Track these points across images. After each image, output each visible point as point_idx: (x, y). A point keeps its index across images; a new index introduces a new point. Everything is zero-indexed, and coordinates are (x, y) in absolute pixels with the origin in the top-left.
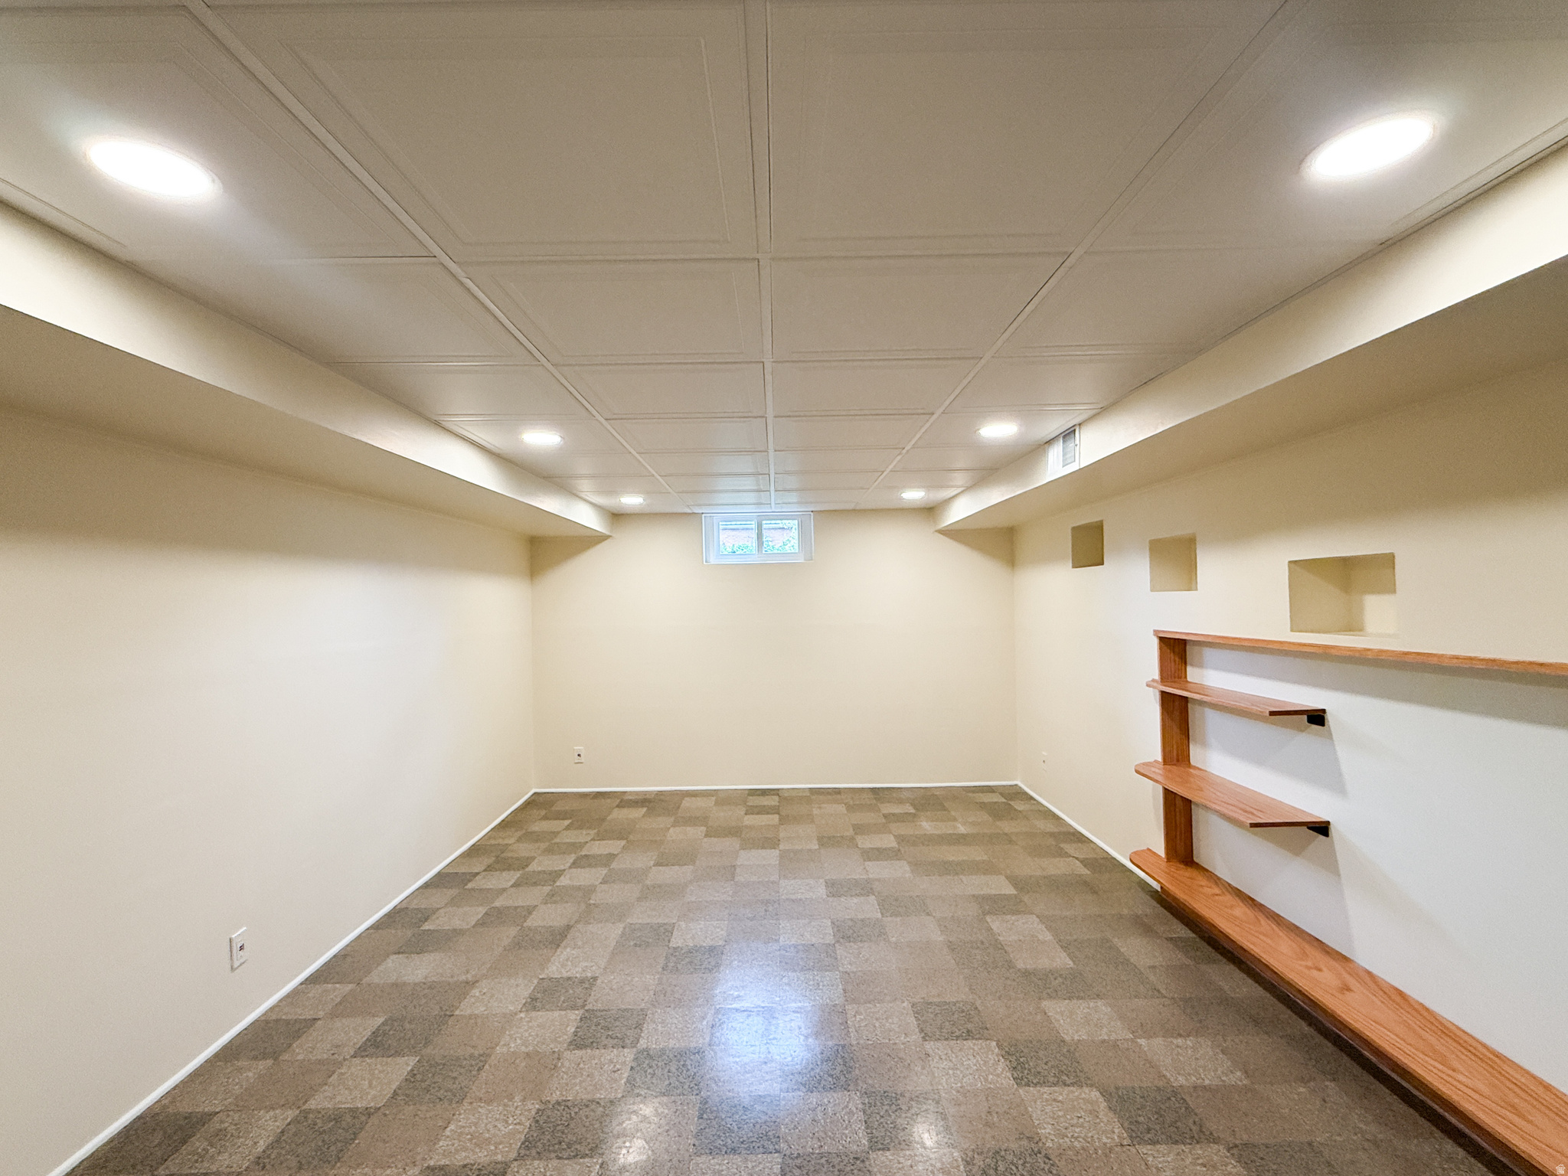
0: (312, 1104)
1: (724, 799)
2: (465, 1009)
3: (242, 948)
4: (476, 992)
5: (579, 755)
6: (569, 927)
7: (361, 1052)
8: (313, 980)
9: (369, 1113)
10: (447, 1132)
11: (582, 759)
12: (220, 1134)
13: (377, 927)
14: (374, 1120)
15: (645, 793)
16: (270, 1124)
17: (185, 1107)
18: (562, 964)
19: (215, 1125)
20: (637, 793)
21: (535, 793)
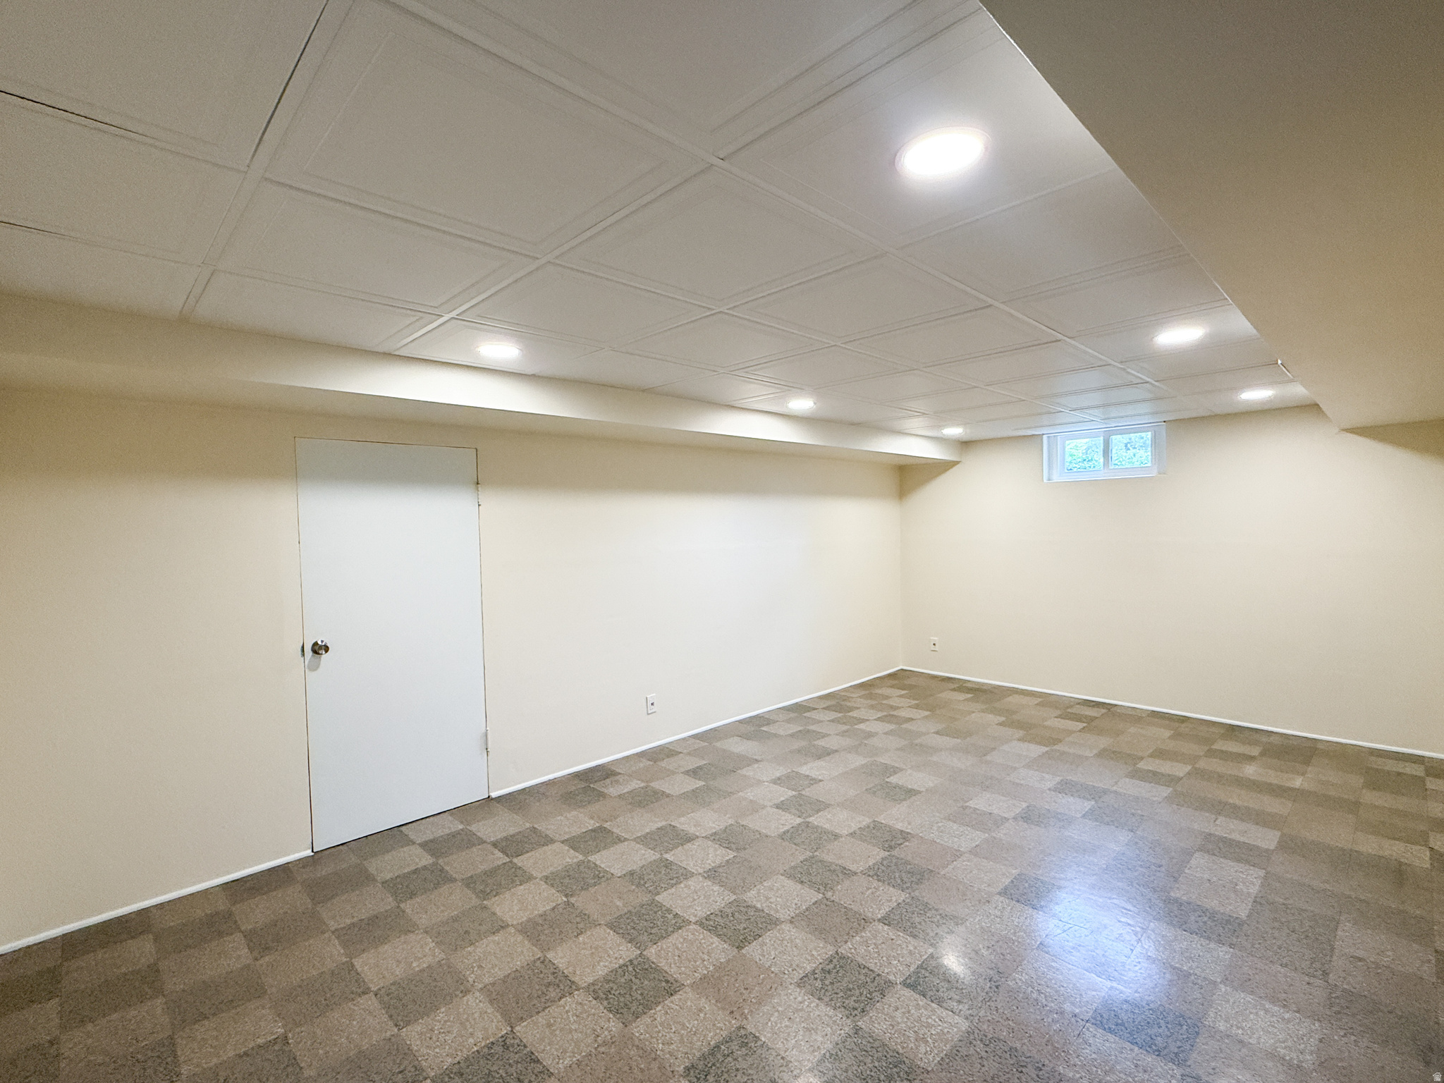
0: (652, 784)
1: (1046, 701)
2: (745, 771)
3: (652, 704)
4: (756, 766)
5: (934, 644)
6: (836, 751)
7: (687, 773)
8: (695, 736)
9: (668, 796)
10: (689, 816)
11: (937, 648)
12: (617, 782)
13: (740, 722)
14: (667, 800)
15: (983, 684)
16: (635, 784)
17: (613, 768)
18: (811, 769)
19: (617, 777)
20: (978, 683)
21: (902, 669)
